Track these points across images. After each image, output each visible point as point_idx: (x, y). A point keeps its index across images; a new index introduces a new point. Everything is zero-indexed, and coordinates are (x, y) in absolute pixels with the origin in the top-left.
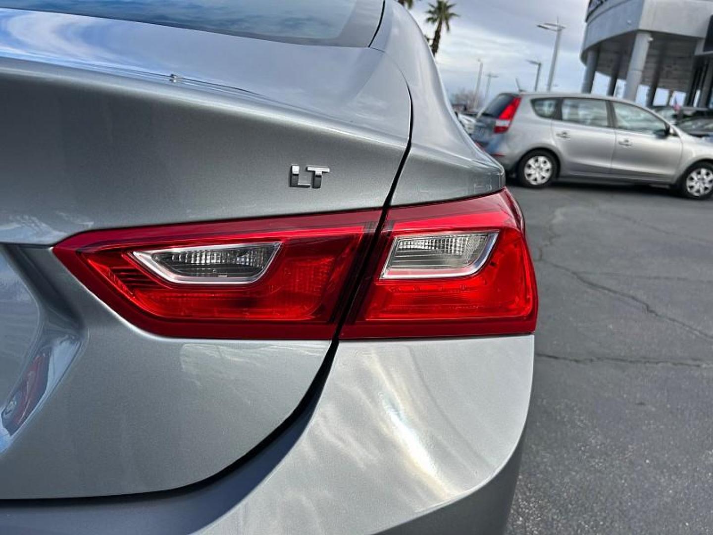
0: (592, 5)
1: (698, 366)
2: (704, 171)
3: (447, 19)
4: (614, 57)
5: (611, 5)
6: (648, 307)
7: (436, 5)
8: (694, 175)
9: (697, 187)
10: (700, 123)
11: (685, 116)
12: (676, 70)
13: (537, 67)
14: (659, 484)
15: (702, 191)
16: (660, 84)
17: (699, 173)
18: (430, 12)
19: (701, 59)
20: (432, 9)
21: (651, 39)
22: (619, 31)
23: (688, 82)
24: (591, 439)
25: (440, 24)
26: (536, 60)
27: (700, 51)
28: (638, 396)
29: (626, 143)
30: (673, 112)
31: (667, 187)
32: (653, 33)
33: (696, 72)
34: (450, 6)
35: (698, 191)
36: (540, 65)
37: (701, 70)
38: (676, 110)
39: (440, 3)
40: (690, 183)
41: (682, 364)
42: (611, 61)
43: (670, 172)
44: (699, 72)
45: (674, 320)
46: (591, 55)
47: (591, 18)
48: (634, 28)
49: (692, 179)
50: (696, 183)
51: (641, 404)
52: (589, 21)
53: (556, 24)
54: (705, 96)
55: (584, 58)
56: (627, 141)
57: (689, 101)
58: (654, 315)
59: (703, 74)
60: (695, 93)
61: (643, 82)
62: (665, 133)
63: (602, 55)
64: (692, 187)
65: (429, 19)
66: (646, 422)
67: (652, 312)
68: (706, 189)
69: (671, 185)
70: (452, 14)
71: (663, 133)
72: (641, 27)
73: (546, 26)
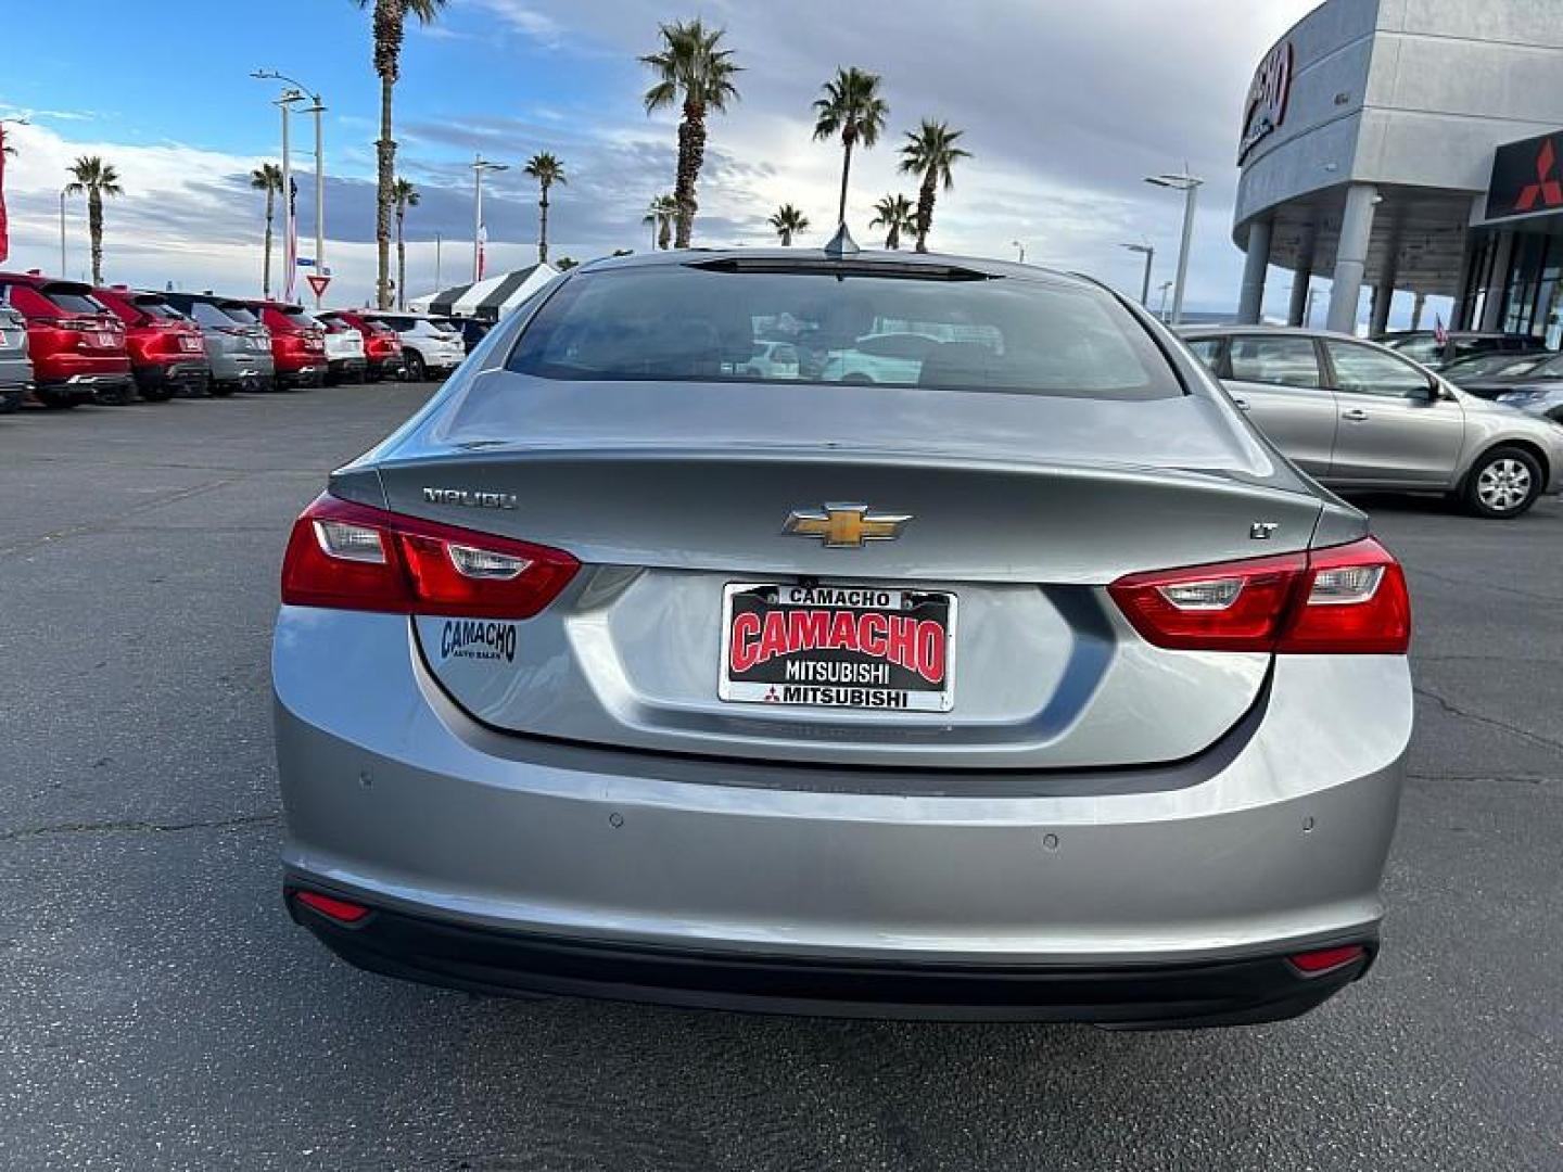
0: (1250, 133)
1: (1536, 782)
2: (1509, 464)
3: (944, 162)
4: (1300, 232)
5: (1292, 133)
6: (1443, 702)
7: (921, 135)
8: (1490, 471)
9: (1498, 494)
10: (1491, 363)
11: (1460, 352)
12: (1431, 253)
13: (1145, 255)
14: (1501, 916)
15: (1508, 500)
16: (1397, 282)
17: (1500, 468)
18: (909, 149)
19: (1480, 231)
20: (915, 144)
21: (1379, 199)
22: (1310, 185)
23: (1457, 278)
24: (1395, 871)
25: (932, 173)
26: (1141, 244)
27: (1478, 218)
28: (1451, 819)
29: (1357, 416)
30: (1433, 344)
31: (1441, 495)
32: (1379, 187)
33: (1474, 258)
34: (953, 136)
35: (1501, 502)
36: (1150, 252)
37: (1484, 252)
38: (1439, 341)
39: (928, 130)
40: (1483, 488)
41: (1511, 780)
42: (1298, 240)
43: (1445, 469)
44: (1480, 255)
45: (1489, 721)
46: (1254, 232)
47: (1250, 159)
48: (1344, 179)
49: (1487, 479)
50: (1497, 487)
51: (1457, 829)
52: (1246, 164)
53: (1184, 176)
54: (1493, 308)
55: (1240, 236)
56: (1358, 412)
57: (1462, 316)
58: (1454, 714)
59: (1488, 260)
60: (1475, 300)
61: (1365, 280)
62: (1428, 396)
63: (1278, 230)
64: (1488, 495)
65: (908, 164)
66: (1471, 850)
67: (1451, 710)
68: (1516, 496)
69: (1448, 493)
70: (956, 152)
71: (1425, 395)
72: (1355, 177)
73: (1162, 180)
